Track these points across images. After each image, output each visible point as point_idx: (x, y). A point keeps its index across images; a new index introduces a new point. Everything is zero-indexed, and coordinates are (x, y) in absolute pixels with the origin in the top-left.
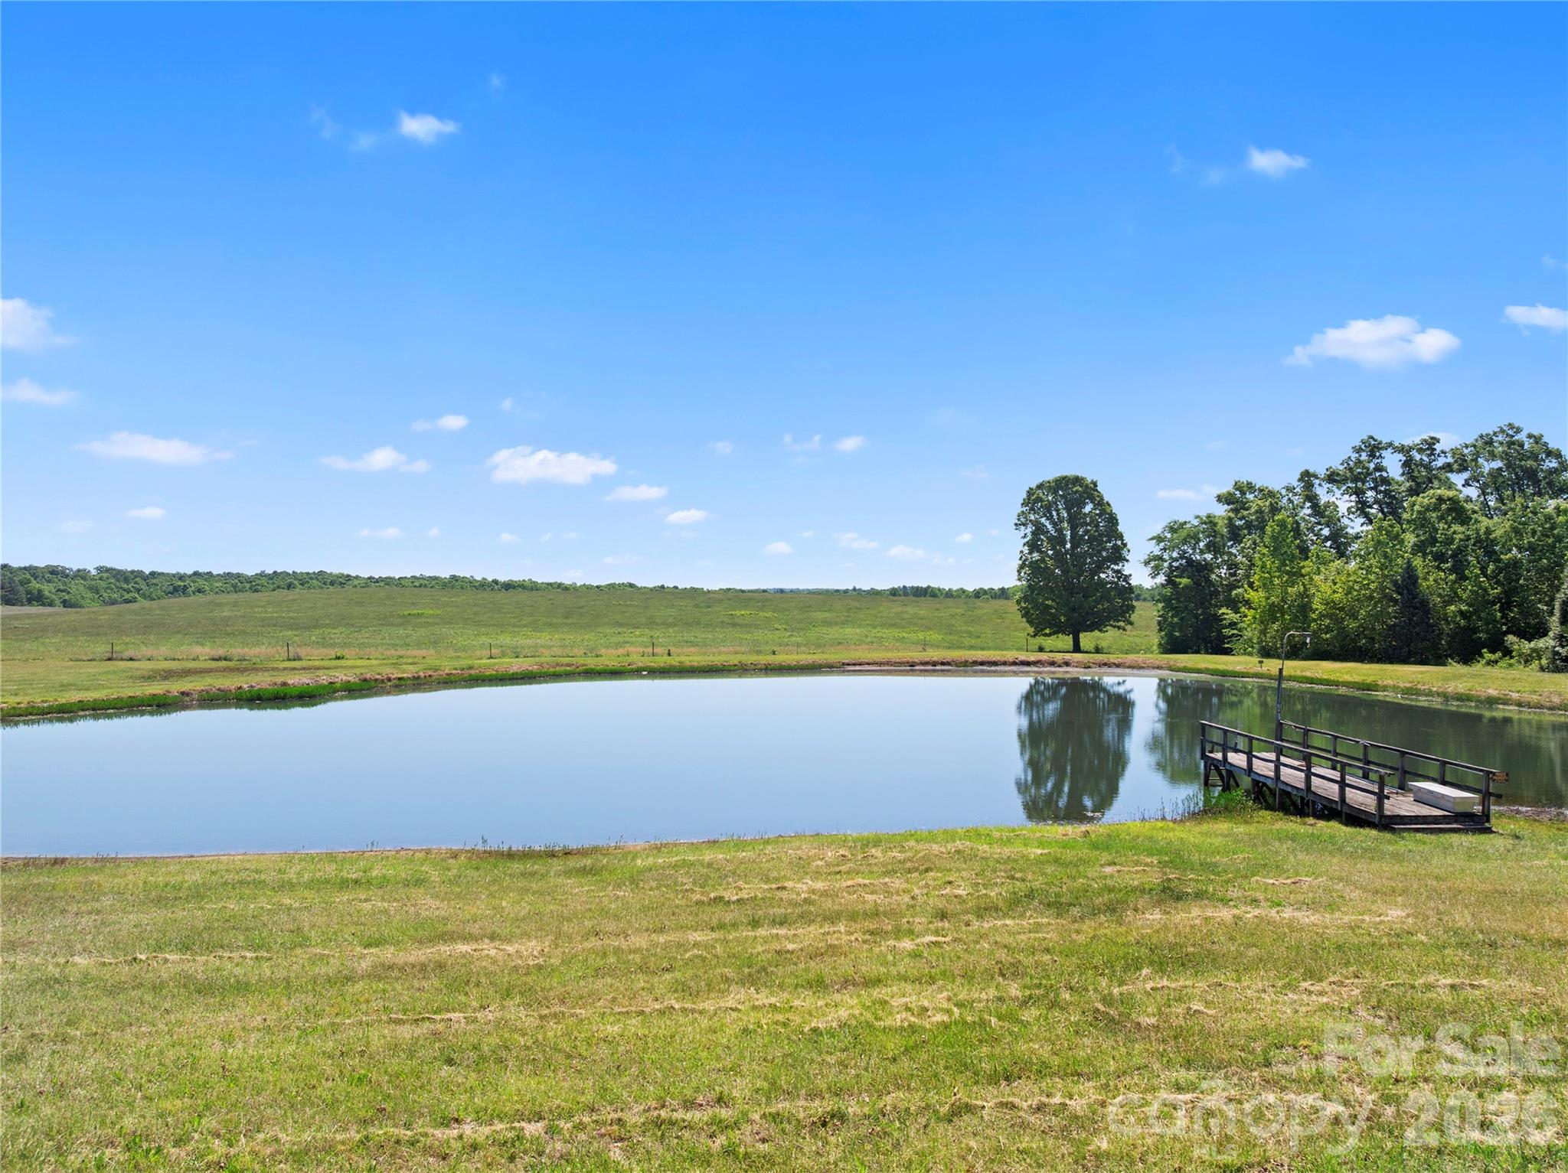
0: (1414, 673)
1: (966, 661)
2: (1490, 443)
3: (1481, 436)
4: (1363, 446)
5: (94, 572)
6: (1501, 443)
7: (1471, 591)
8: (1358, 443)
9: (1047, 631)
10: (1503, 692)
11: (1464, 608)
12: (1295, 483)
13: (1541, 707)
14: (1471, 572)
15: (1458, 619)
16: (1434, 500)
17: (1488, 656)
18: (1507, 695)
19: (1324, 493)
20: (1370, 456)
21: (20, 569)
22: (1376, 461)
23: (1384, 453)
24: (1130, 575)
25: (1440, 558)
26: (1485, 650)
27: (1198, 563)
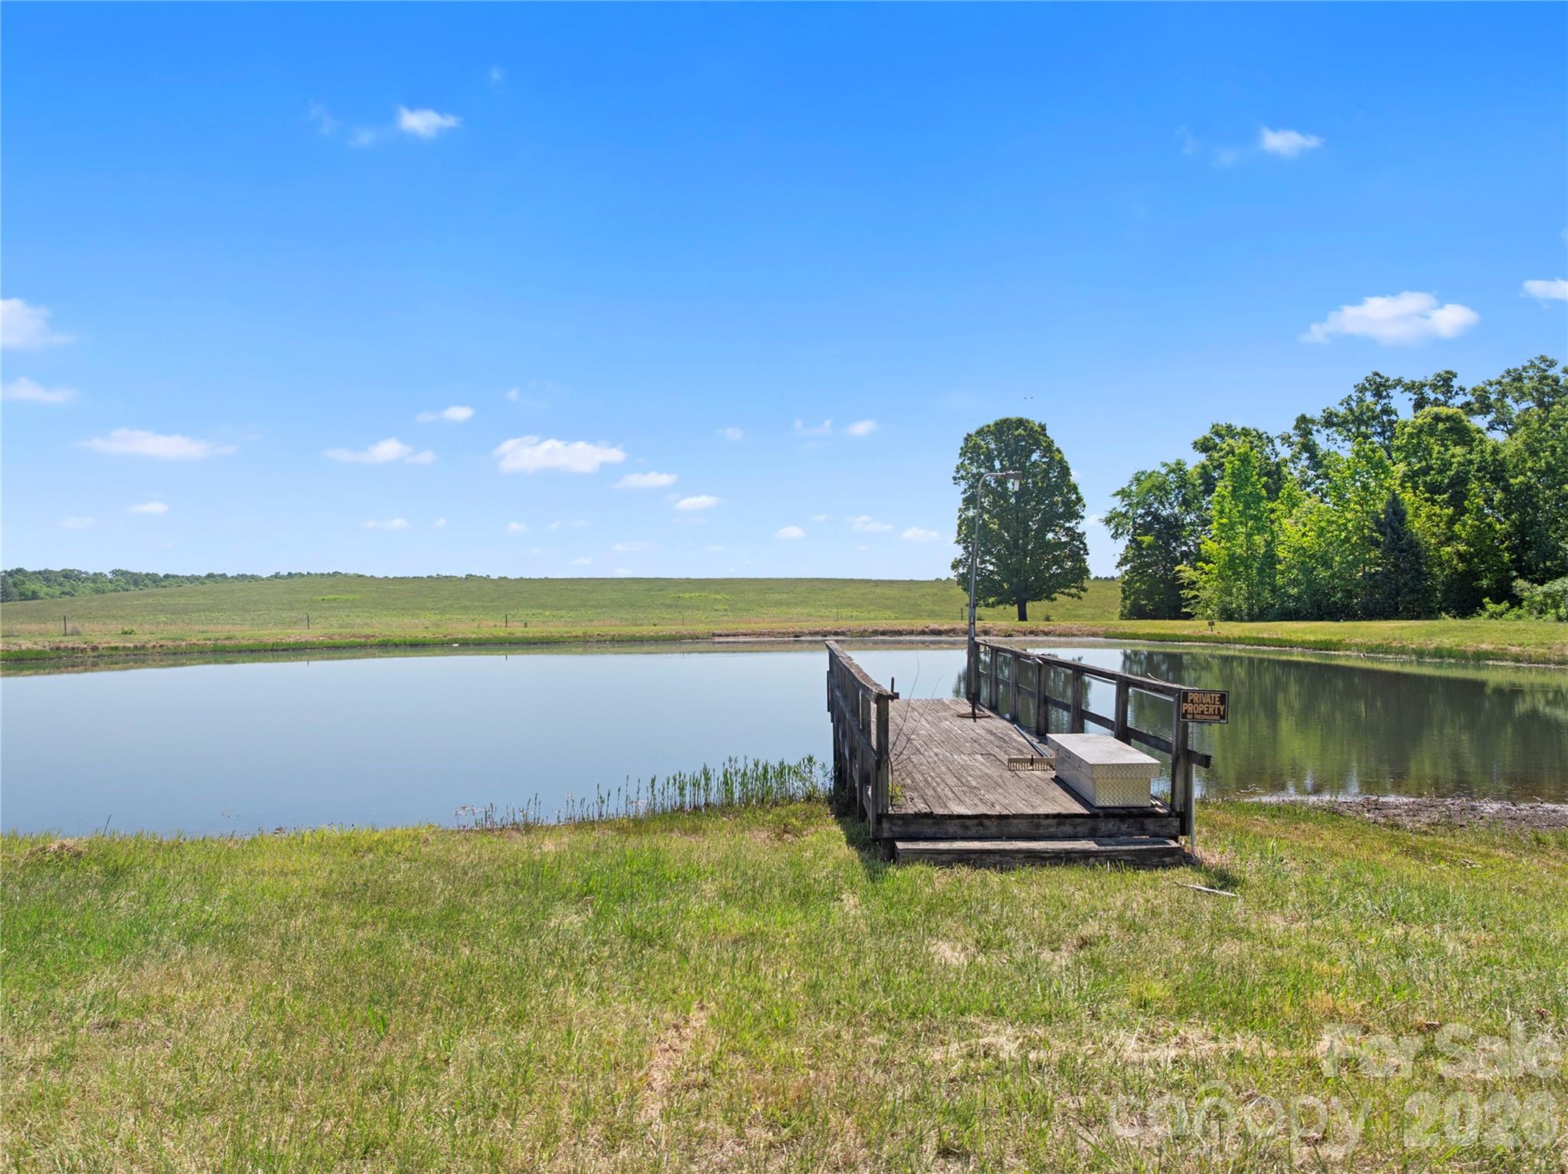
0: (1392, 629)
1: (865, 631)
2: (1519, 379)
3: (1508, 372)
4: (1367, 385)
5: (110, 576)
6: (1531, 378)
7: (1471, 527)
8: (1361, 381)
9: (991, 600)
10: (1500, 646)
11: (1462, 548)
12: (1292, 432)
13: (1547, 661)
14: (1472, 503)
15: (1455, 562)
16: (1429, 420)
17: (1491, 607)
18: (1505, 649)
19: (1321, 439)
20: (1375, 395)
21: (35, 573)
22: (1383, 401)
23: (1392, 392)
24: (1084, 533)
25: (1434, 489)
26: (1487, 599)
27: (1166, 519)
